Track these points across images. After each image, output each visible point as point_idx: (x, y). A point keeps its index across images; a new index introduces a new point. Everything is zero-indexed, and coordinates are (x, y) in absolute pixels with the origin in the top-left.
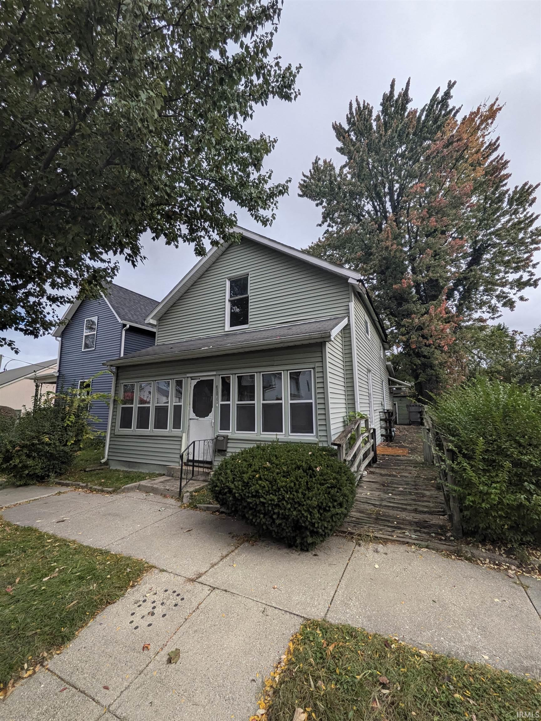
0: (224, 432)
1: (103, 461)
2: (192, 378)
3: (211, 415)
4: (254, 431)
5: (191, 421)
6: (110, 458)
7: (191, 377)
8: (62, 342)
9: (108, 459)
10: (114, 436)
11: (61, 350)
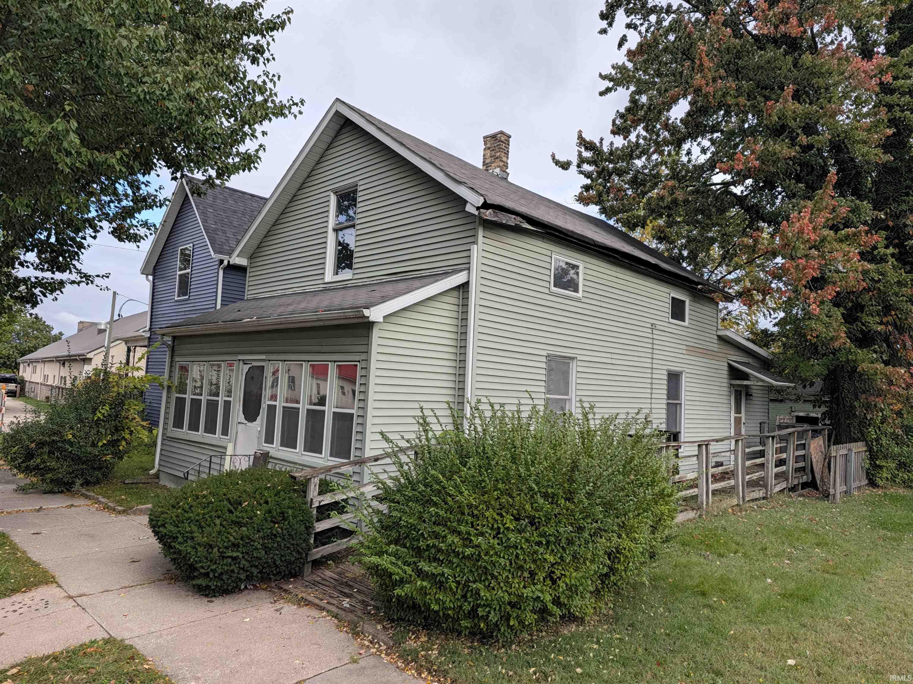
0: (267, 447)
1: (152, 472)
2: (245, 362)
3: (259, 418)
4: (296, 448)
5: (240, 425)
6: (161, 469)
7: (243, 360)
8: (154, 283)
9: (159, 470)
10: (166, 438)
11: (153, 296)
